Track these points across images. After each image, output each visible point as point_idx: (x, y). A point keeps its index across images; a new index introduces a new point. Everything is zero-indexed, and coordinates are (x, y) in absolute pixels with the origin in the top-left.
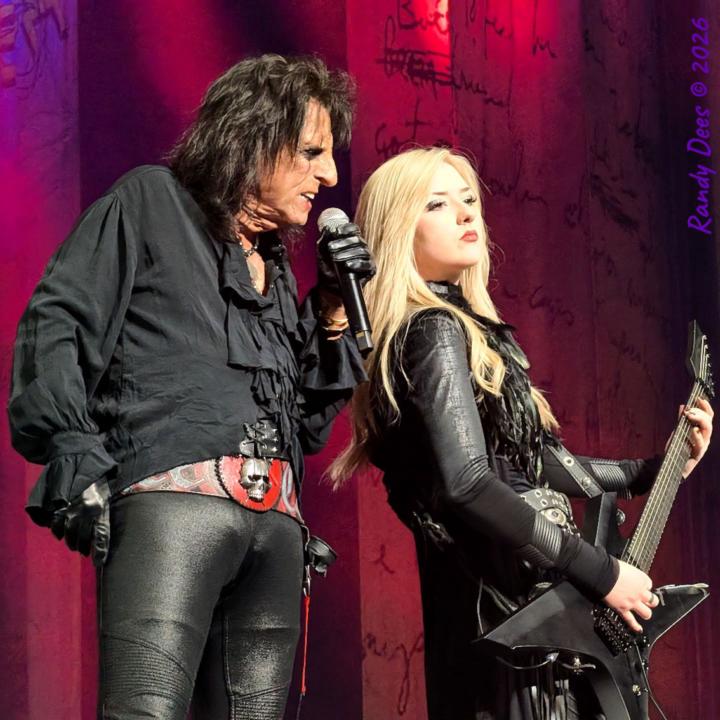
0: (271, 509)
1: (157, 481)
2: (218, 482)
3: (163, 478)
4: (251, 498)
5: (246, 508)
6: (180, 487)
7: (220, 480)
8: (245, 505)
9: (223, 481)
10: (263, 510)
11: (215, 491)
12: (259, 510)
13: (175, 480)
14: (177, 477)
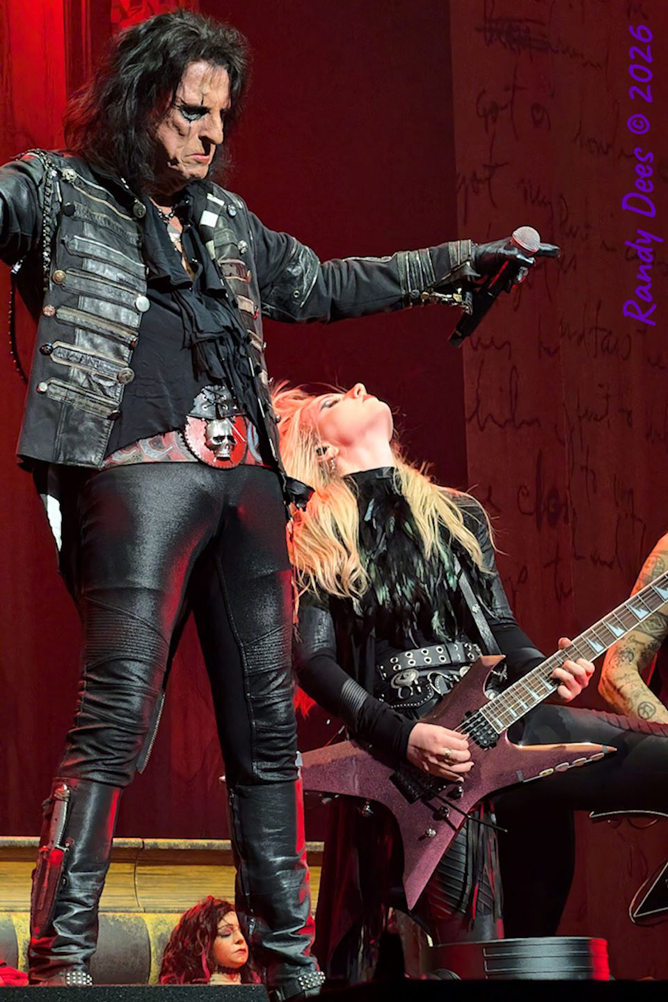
0: (240, 464)
1: (128, 455)
2: (185, 448)
3: (134, 451)
4: (218, 458)
5: (214, 468)
6: (150, 458)
7: (187, 445)
8: (213, 465)
9: (190, 446)
10: (231, 467)
11: (184, 457)
12: (228, 467)
13: (145, 451)
14: (147, 448)
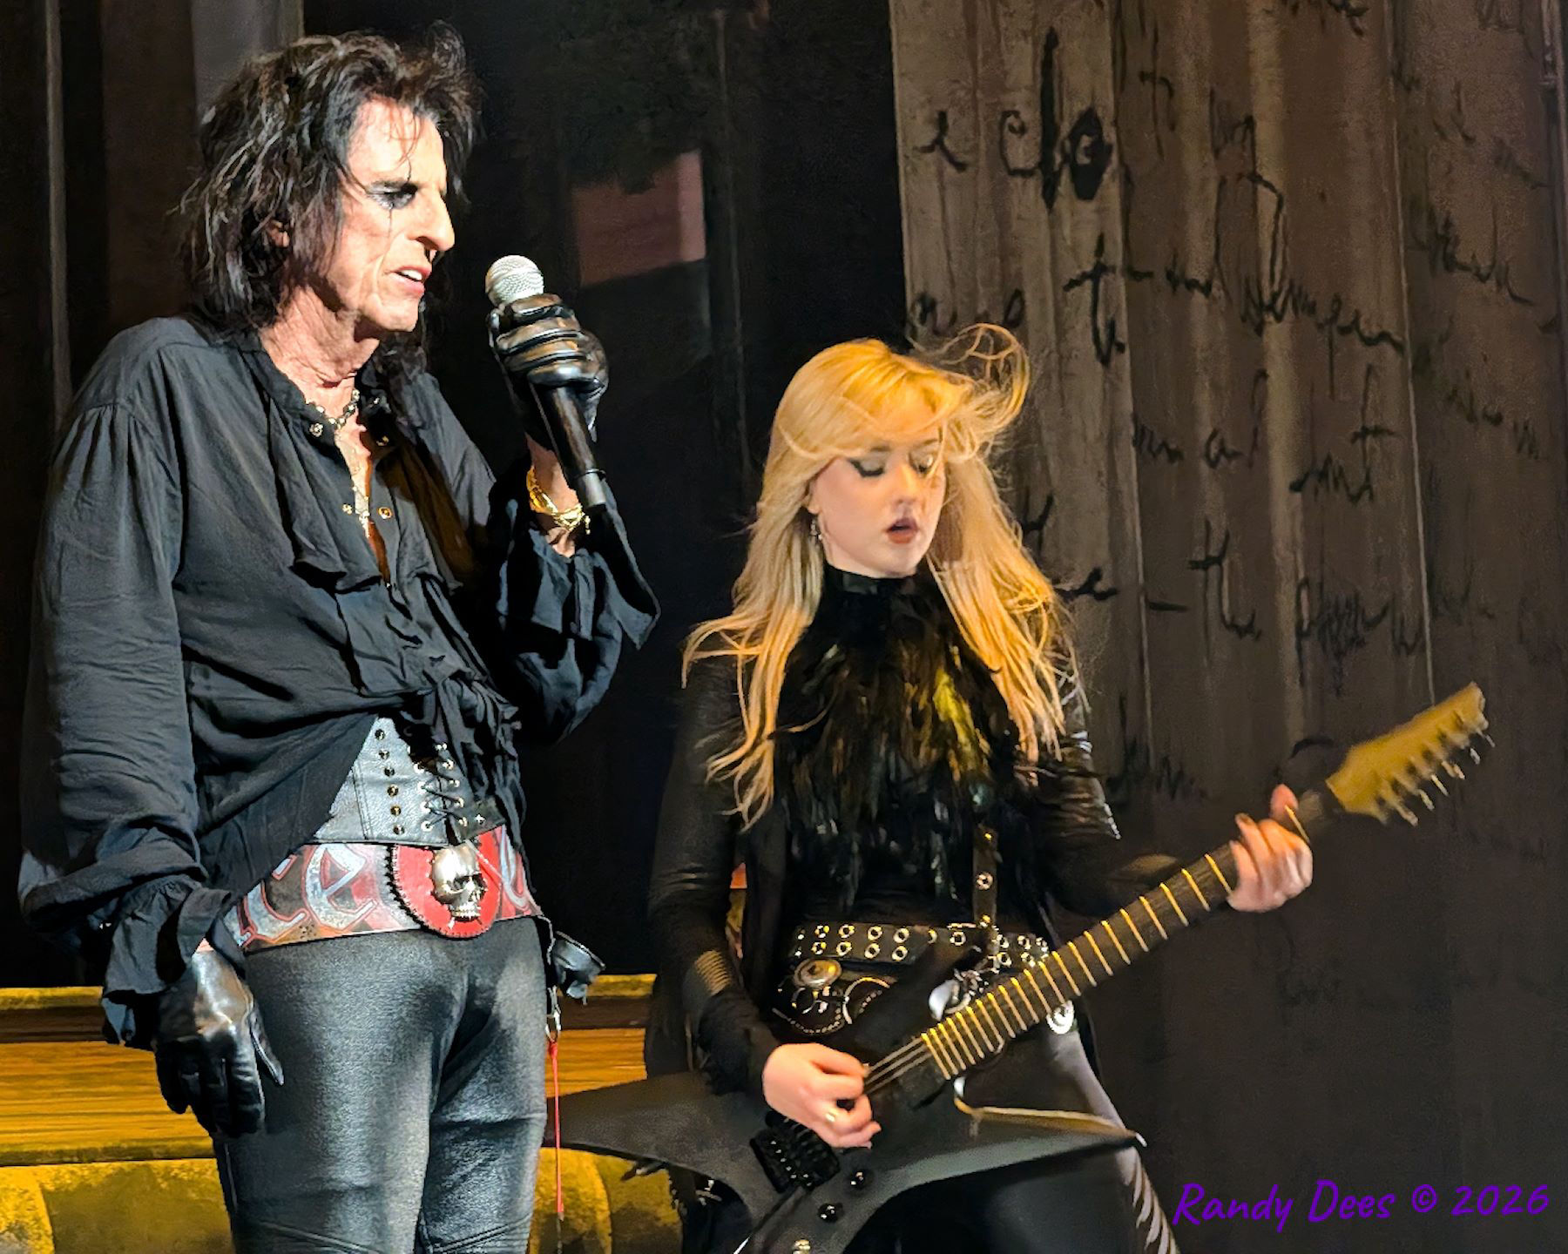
1: (289, 924)
2: (396, 905)
3: (299, 916)
5: (453, 939)
6: (333, 929)
8: (450, 934)
10: (480, 932)
11: (394, 922)
12: (474, 933)
13: (321, 916)
14: (324, 910)
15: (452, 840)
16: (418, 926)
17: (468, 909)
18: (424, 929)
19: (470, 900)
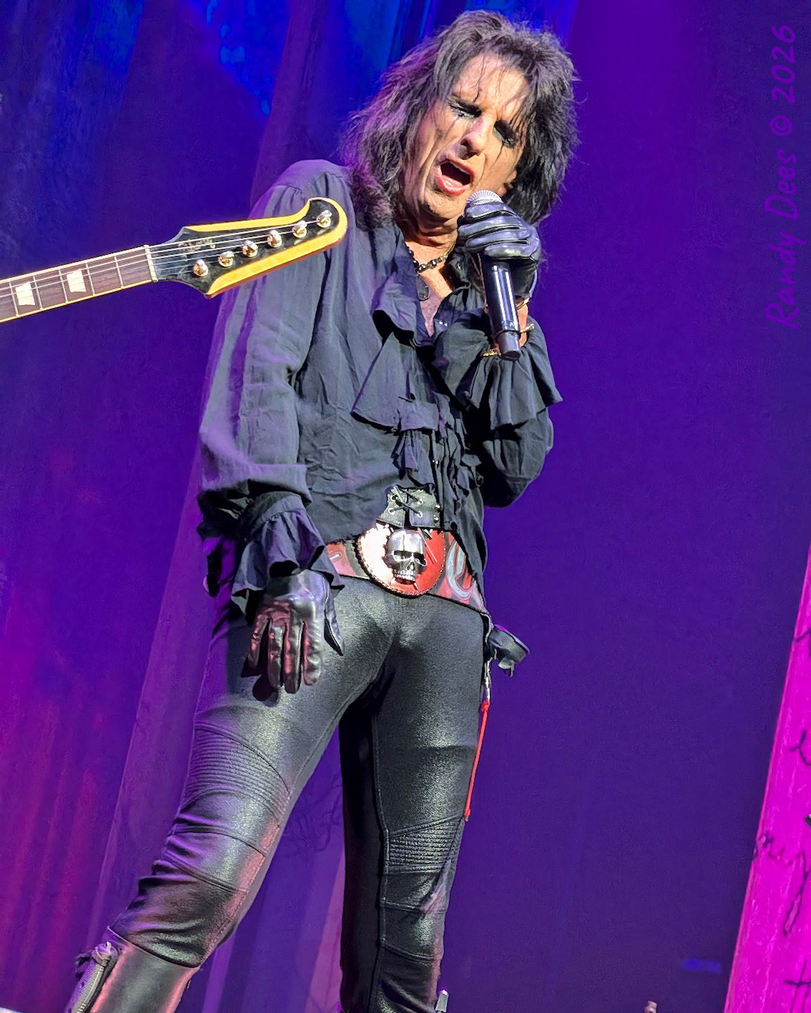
0: (427, 593)
2: (356, 560)
4: (397, 579)
5: (390, 591)
7: (358, 555)
8: (389, 587)
9: (362, 557)
10: (413, 594)
11: (351, 570)
12: (409, 593)
15: (408, 525)
16: (368, 578)
17: (408, 574)
18: (373, 581)
19: (409, 568)
